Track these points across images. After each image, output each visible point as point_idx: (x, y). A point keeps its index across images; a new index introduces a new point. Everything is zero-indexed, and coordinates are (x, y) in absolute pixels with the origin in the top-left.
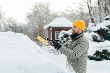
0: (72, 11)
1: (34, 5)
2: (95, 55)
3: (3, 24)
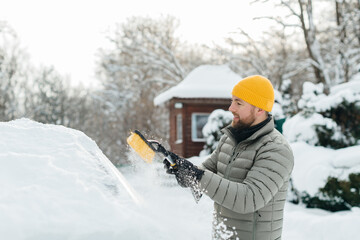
0: (250, 44)
1: (123, 26)
2: (326, 194)
3: (23, 90)
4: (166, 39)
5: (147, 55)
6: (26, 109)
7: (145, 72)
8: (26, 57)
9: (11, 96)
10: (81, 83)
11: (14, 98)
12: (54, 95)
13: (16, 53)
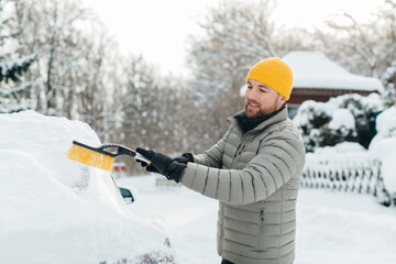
0: (354, 27)
1: (214, 10)
3: (112, 80)
4: (259, 23)
5: (239, 41)
6: (115, 100)
7: (238, 60)
8: (115, 45)
9: (99, 87)
10: (171, 73)
11: (103, 89)
12: (143, 85)
13: (104, 41)
